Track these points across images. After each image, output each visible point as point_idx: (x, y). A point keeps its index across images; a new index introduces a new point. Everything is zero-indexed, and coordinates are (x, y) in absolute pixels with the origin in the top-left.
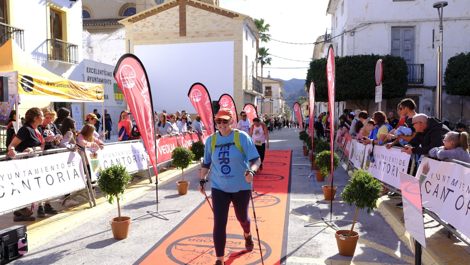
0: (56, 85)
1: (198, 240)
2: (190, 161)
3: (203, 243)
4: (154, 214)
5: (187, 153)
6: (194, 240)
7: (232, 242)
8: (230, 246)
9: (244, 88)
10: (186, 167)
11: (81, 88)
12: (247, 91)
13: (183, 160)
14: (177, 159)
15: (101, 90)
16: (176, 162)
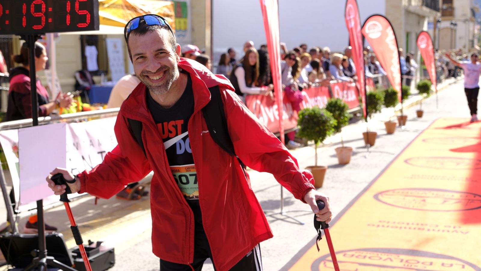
0: (106, 5)
1: (359, 255)
2: (329, 131)
3: (367, 261)
4: (275, 216)
5: (324, 116)
6: (353, 256)
7: (416, 262)
8: (416, 268)
9: (405, 3)
10: (322, 140)
11: (141, 10)
12: (411, 9)
13: (317, 129)
14: (308, 128)
15: (170, 11)
16: (306, 133)
